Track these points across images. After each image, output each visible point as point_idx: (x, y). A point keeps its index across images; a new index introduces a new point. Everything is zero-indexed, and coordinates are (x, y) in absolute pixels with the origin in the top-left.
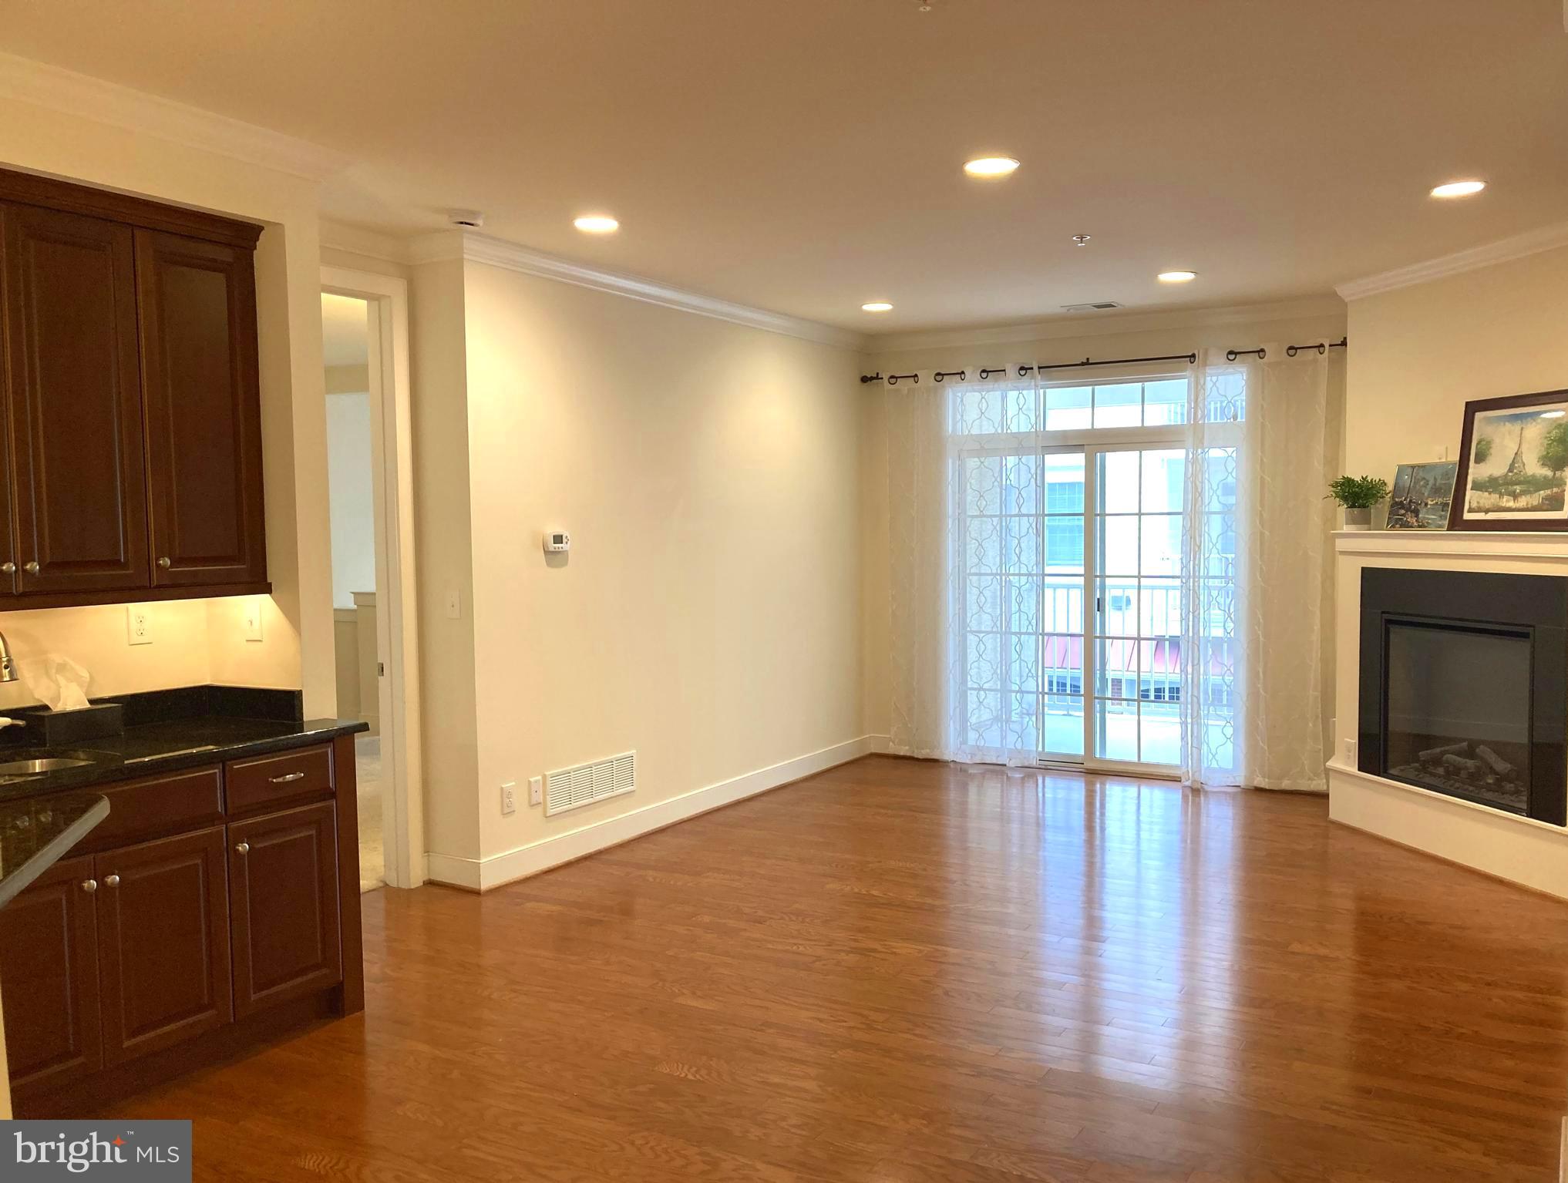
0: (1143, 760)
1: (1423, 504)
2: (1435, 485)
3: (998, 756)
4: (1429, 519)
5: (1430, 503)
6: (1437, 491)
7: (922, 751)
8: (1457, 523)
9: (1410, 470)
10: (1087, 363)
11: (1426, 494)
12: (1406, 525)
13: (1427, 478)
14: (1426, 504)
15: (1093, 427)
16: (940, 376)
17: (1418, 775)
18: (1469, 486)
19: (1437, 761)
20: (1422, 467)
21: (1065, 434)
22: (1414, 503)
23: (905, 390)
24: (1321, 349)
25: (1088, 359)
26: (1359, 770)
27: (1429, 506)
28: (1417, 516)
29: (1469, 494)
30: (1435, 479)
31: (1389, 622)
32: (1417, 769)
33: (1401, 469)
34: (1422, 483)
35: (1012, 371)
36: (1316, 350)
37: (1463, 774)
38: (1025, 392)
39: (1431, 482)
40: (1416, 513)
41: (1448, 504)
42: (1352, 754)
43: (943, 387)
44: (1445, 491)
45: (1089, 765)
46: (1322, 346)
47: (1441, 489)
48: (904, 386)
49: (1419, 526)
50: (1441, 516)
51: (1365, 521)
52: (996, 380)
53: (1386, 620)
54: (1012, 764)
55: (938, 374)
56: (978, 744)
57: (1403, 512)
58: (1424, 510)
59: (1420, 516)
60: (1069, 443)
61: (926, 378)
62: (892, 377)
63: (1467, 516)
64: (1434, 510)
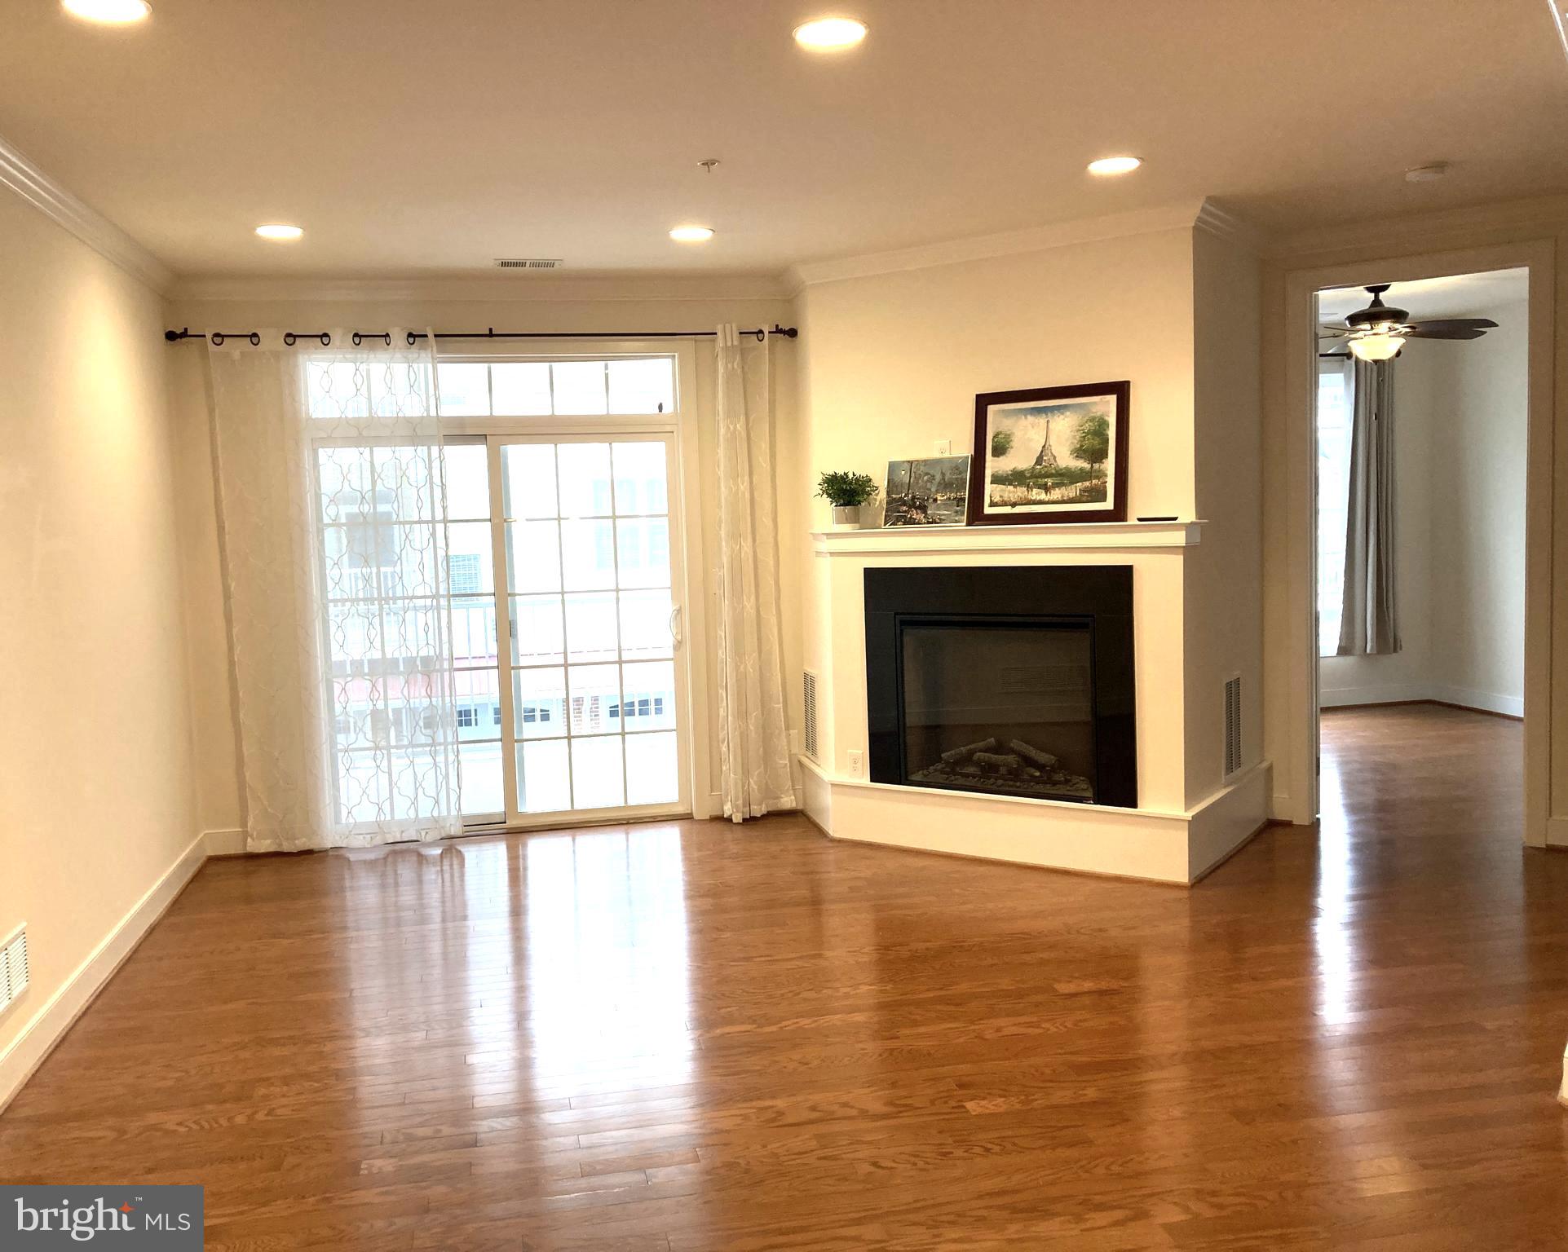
0: (577, 806)
1: (931, 500)
2: (944, 479)
3: (402, 832)
4: (940, 515)
5: (939, 498)
6: (946, 486)
7: (297, 842)
8: (977, 517)
9: (907, 466)
10: (491, 335)
11: (933, 490)
12: (912, 521)
13: (932, 472)
14: (935, 500)
15: (491, 414)
16: (291, 338)
17: (948, 778)
18: (988, 479)
19: (967, 759)
20: (925, 462)
21: (460, 421)
22: (918, 499)
23: (236, 354)
24: (760, 336)
25: (491, 330)
26: (872, 780)
27: (939, 502)
28: (925, 512)
29: (989, 488)
30: (943, 474)
31: (903, 623)
32: (942, 772)
33: (893, 467)
34: (926, 478)
35: (398, 337)
36: (754, 337)
37: (1003, 770)
38: (415, 365)
39: (938, 477)
40: (923, 508)
41: (964, 499)
42: (859, 765)
43: (295, 354)
44: (957, 486)
45: (512, 823)
46: (761, 332)
47: (953, 484)
48: (236, 349)
49: (929, 523)
50: (957, 512)
51: (855, 519)
52: (372, 349)
53: (901, 621)
54: (429, 838)
55: (289, 335)
56: (378, 819)
57: (905, 508)
58: (933, 506)
59: (929, 512)
60: (464, 432)
61: (272, 340)
62: (217, 335)
63: (988, 510)
64: (946, 504)
